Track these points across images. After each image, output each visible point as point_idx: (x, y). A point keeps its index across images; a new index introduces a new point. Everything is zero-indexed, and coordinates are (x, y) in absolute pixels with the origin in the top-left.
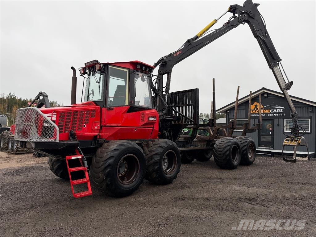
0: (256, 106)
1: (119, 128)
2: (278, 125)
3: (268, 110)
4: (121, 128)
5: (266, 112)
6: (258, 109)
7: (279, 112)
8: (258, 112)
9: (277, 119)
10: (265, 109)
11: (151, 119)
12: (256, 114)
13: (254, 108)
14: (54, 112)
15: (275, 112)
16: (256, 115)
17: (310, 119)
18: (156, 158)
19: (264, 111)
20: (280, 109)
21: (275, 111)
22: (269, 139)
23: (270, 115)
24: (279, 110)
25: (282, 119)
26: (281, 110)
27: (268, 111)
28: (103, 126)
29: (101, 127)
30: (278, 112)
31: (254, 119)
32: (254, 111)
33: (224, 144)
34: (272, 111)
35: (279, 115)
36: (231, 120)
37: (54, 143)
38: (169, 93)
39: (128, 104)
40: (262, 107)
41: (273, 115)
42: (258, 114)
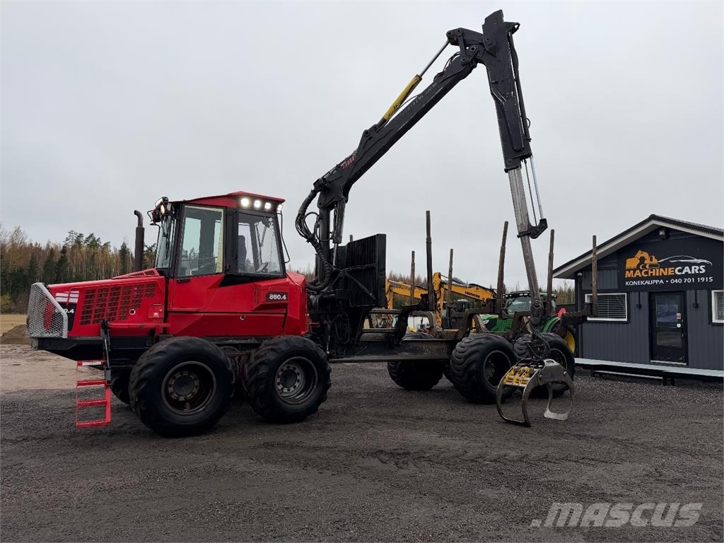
0: (642, 259)
1: (202, 314)
2: (697, 306)
3: (670, 269)
4: (206, 314)
5: (665, 274)
6: (647, 267)
7: (697, 272)
8: (646, 273)
9: (693, 291)
10: (663, 266)
12: (643, 279)
13: (638, 265)
14: (74, 290)
15: (687, 273)
16: (642, 283)
19: (662, 270)
20: (699, 265)
21: (687, 269)
22: (676, 341)
23: (676, 281)
24: (697, 267)
25: (705, 292)
26: (701, 267)
27: (670, 271)
28: (170, 312)
29: (166, 313)
30: (693, 272)
31: (639, 292)
32: (638, 271)
33: (468, 349)
34: (679, 271)
35: (696, 280)
36: (586, 295)
37: (60, 339)
38: (339, 245)
39: (221, 271)
40: (655, 261)
41: (683, 281)
42: (647, 279)
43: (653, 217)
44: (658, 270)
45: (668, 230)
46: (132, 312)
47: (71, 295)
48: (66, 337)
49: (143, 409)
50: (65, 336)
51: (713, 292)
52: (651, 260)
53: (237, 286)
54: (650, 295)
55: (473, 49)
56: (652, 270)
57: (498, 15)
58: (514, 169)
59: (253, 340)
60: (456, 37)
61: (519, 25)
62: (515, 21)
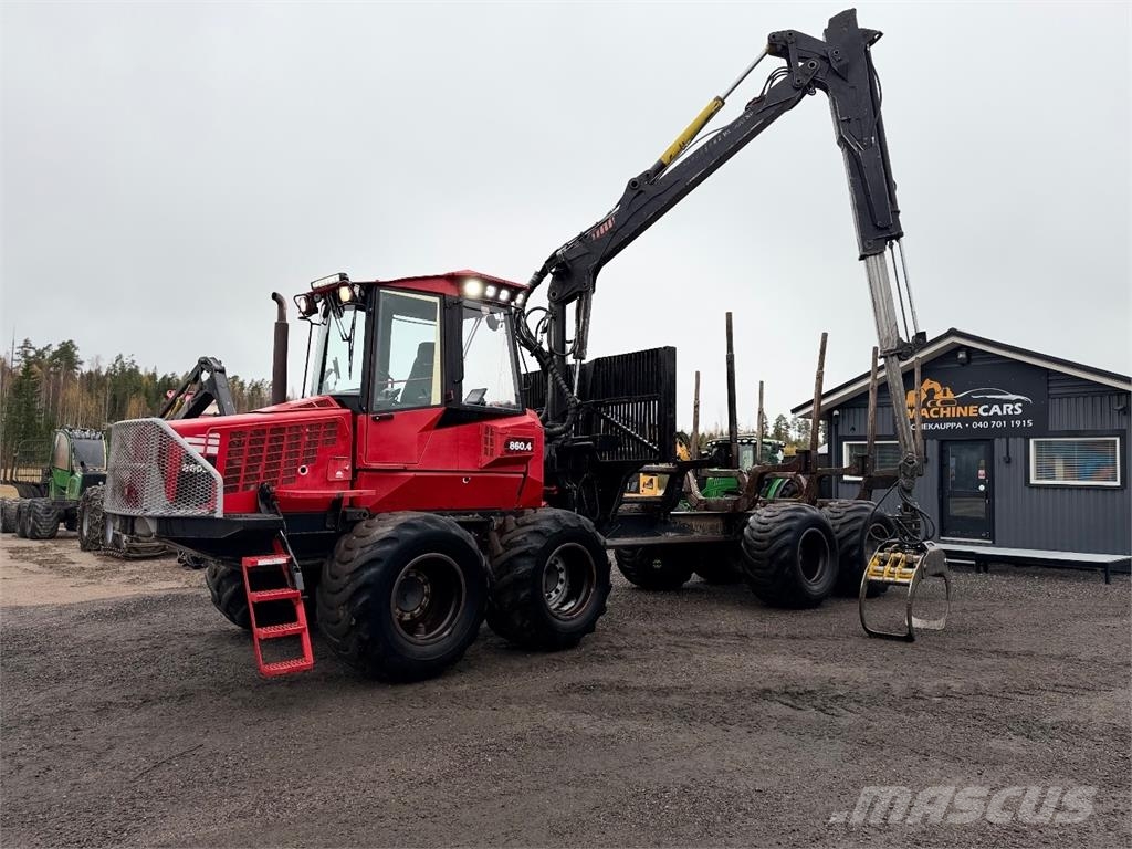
0: (931, 393)
1: (412, 474)
2: (1008, 461)
3: (971, 407)
4: (418, 474)
5: (965, 414)
6: (938, 404)
7: (1010, 413)
8: (935, 413)
9: (1004, 440)
10: (963, 403)
11: (514, 446)
12: (931, 421)
13: (925, 402)
14: (212, 432)
15: (996, 414)
16: (930, 426)
17: (1118, 439)
18: (524, 567)
19: (960, 408)
20: (1013, 402)
21: (996, 409)
22: (977, 509)
23: (980, 425)
24: (1011, 406)
25: (1020, 440)
26: (1016, 406)
27: (971, 411)
28: (360, 469)
29: (355, 471)
30: (1005, 413)
31: (925, 440)
32: (925, 410)
33: (774, 527)
34: (985, 411)
35: (1009, 424)
36: (845, 443)
37: (210, 520)
38: (583, 362)
39: (439, 402)
40: (950, 396)
41: (990, 424)
42: (939, 421)
43: (953, 332)
44: (954, 409)
45: (969, 350)
46: (303, 470)
47: (210, 441)
48: (222, 516)
49: (367, 637)
50: (219, 514)
51: (1032, 441)
52: (945, 394)
53: (460, 427)
54: (942, 443)
55: (812, 65)
56: (945, 409)
57: (849, 17)
58: (875, 255)
59: (477, 515)
60: (780, 44)
61: (881, 34)
62: (877, 29)
